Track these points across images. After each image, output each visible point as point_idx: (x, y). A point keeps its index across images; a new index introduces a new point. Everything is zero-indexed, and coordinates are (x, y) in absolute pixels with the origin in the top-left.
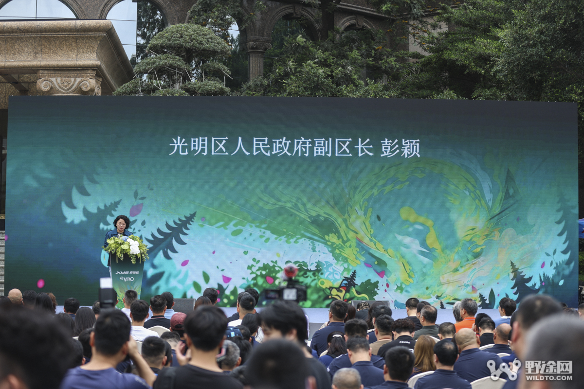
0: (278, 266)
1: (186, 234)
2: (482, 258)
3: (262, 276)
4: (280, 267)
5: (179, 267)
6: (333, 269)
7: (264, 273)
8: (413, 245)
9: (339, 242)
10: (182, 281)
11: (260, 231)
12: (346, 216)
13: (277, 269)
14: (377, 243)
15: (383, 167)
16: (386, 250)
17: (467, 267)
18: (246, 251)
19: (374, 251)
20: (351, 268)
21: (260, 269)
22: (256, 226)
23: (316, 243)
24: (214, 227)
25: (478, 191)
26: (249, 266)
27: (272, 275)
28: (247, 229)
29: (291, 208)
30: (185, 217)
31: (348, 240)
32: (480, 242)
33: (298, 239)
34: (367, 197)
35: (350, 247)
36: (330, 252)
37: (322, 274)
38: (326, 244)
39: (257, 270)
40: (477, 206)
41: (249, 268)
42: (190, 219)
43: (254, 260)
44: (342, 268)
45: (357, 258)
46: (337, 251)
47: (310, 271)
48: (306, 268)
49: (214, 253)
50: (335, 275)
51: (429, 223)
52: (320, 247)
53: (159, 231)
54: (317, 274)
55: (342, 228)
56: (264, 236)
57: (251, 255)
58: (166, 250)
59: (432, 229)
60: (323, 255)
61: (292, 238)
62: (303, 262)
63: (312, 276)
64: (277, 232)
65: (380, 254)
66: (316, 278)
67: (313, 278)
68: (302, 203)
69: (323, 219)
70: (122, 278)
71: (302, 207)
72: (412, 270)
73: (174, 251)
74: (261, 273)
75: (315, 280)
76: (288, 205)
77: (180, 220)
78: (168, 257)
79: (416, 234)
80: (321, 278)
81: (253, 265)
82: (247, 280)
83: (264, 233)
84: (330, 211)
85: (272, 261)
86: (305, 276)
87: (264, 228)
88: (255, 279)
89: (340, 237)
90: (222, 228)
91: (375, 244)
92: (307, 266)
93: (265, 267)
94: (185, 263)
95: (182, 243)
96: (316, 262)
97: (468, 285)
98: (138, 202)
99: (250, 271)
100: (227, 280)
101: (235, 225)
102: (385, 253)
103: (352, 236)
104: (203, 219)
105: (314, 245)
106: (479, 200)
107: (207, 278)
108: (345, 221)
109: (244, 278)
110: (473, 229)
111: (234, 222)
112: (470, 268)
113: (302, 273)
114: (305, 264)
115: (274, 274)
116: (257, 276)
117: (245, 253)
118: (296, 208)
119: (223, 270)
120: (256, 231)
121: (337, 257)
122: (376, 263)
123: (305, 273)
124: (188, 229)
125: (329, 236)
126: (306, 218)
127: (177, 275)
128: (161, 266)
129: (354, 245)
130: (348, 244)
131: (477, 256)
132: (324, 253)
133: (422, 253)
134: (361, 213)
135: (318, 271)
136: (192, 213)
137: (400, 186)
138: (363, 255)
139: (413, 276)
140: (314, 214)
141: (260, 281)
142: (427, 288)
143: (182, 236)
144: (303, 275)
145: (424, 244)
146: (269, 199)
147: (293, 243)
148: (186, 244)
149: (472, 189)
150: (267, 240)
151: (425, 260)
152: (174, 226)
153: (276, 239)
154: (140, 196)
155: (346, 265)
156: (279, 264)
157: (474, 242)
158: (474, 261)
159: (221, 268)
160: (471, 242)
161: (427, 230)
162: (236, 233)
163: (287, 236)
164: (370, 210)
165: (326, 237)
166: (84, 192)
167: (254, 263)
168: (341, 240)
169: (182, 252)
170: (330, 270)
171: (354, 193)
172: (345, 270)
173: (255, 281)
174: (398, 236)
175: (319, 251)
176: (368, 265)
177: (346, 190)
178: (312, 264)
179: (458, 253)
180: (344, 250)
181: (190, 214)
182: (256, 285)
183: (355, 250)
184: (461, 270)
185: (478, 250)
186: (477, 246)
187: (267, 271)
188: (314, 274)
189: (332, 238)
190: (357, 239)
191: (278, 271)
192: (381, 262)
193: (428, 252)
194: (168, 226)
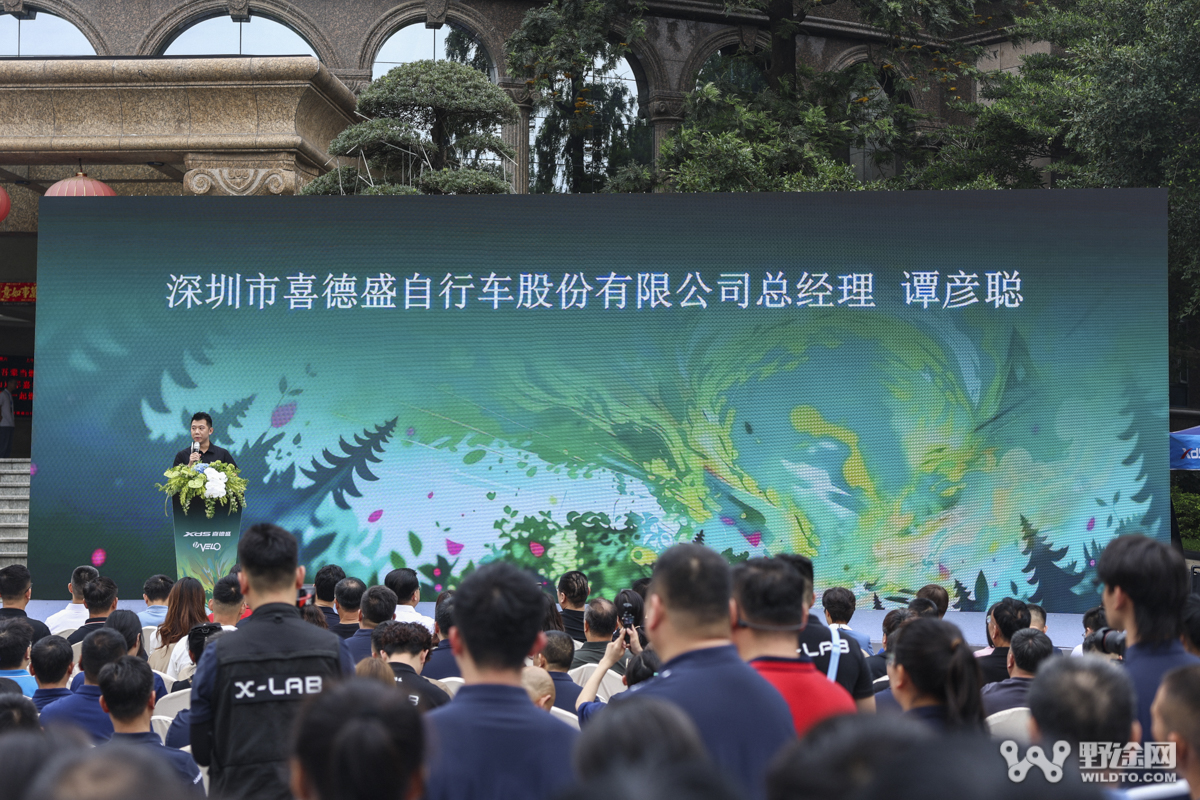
0: (553, 523)
1: (377, 461)
2: (959, 508)
3: (521, 540)
4: (556, 524)
5: (363, 523)
6: (659, 528)
7: (525, 534)
8: (817, 481)
9: (670, 474)
10: (370, 551)
11: (519, 453)
12: (685, 425)
13: (551, 527)
14: (746, 477)
15: (758, 328)
16: (763, 492)
17: (928, 526)
18: (492, 492)
19: (740, 494)
20: (693, 525)
21: (518, 527)
22: (510, 445)
23: (627, 478)
24: (430, 447)
25: (950, 375)
26: (497, 522)
27: (540, 539)
28: (494, 450)
29: (578, 409)
30: (377, 427)
31: (689, 471)
32: (955, 476)
33: (590, 470)
34: (725, 385)
35: (692, 484)
36: (653, 494)
37: (637, 537)
38: (645, 479)
39: (513, 530)
40: (948, 404)
41: (498, 525)
42: (384, 432)
43: (507, 509)
44: (676, 526)
45: (705, 507)
46: (668, 493)
47: (615, 531)
48: (606, 526)
49: (430, 496)
50: (663, 541)
51: (850, 438)
52: (634, 485)
53: (327, 454)
54: (627, 537)
55: (677, 448)
56: (526, 464)
57: (501, 500)
58: (339, 490)
59: (855, 451)
60: (639, 499)
61: (580, 467)
62: (601, 514)
63: (618, 542)
64: (551, 456)
65: (752, 499)
66: (626, 545)
67: (621, 545)
68: (600, 400)
69: (639, 430)
70: (196, 545)
71: (598, 408)
72: (815, 532)
73: (356, 493)
74: (520, 535)
75: (623, 548)
76: (571, 403)
77: (366, 433)
78: (342, 505)
79: (821, 459)
80: (637, 546)
81: (504, 521)
82: (494, 549)
83: (526, 457)
84: (653, 415)
85: (541, 513)
86: (605, 541)
87: (524, 448)
88: (507, 546)
89: (672, 464)
90: (446, 450)
91: (741, 478)
92: (608, 522)
93: (529, 523)
94: (375, 517)
95: (369, 476)
96: (626, 515)
97: (931, 563)
98: (288, 399)
99: (499, 532)
100: (455, 548)
101: (471, 443)
102: (762, 497)
103: (695, 463)
104: (411, 432)
105: (621, 480)
106: (953, 392)
107: (416, 545)
108: (683, 434)
109: (487, 546)
110: (940, 450)
111: (469, 437)
112: (934, 528)
113: (598, 536)
114: (604, 518)
115: (545, 538)
116: (513, 540)
117: (491, 496)
118: (588, 408)
119: (447, 530)
120: (512, 455)
121: (665, 504)
122: (744, 516)
123: (605, 536)
124: (380, 450)
125: (651, 464)
126: (607, 428)
127: (360, 540)
128: (331, 521)
129: (699, 480)
130: (688, 479)
131: (949, 503)
132: (642, 497)
133: (836, 498)
134: (713, 418)
135: (629, 532)
136: (390, 419)
137: (790, 366)
138: (717, 501)
139: (818, 543)
140: (622, 420)
141: (519, 551)
142: (846, 568)
143: (369, 464)
144: (600, 540)
145: (839, 480)
146: (537, 392)
147: (581, 478)
148: (376, 479)
149: (938, 369)
150: (532, 473)
151: (842, 511)
152: (356, 444)
153: (549, 468)
154: (291, 386)
155: (684, 521)
156: (554, 518)
157: (942, 476)
158: (943, 514)
159: (444, 525)
160: (936, 476)
161: (845, 451)
162: (473, 458)
163: (571, 463)
164: (732, 412)
165: (646, 466)
166: (186, 382)
167: (508, 517)
168: (674, 471)
169: (369, 496)
170: (654, 529)
171: (700, 379)
172: (683, 529)
173: (509, 552)
174: (787, 465)
175: (632, 494)
176: (728, 520)
177: (684, 374)
178: (619, 517)
179: (908, 498)
180: (679, 491)
181: (387, 423)
182: (510, 557)
183: (702, 490)
184: (917, 531)
185: (952, 491)
186: (949, 484)
187: (532, 531)
188: (622, 538)
189: (658, 467)
190: (707, 469)
191: (553, 532)
192: (753, 515)
193: (848, 496)
194: (344, 445)
